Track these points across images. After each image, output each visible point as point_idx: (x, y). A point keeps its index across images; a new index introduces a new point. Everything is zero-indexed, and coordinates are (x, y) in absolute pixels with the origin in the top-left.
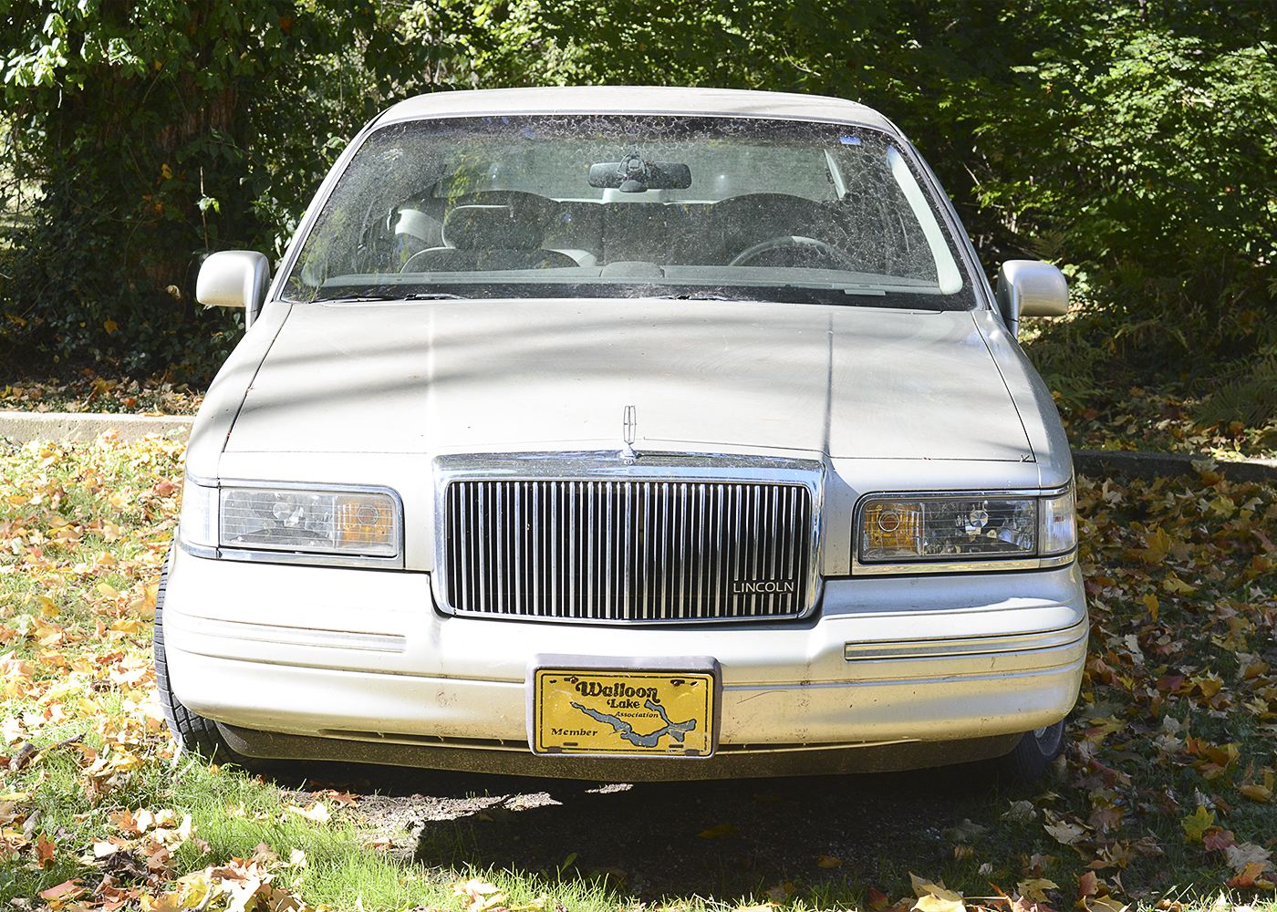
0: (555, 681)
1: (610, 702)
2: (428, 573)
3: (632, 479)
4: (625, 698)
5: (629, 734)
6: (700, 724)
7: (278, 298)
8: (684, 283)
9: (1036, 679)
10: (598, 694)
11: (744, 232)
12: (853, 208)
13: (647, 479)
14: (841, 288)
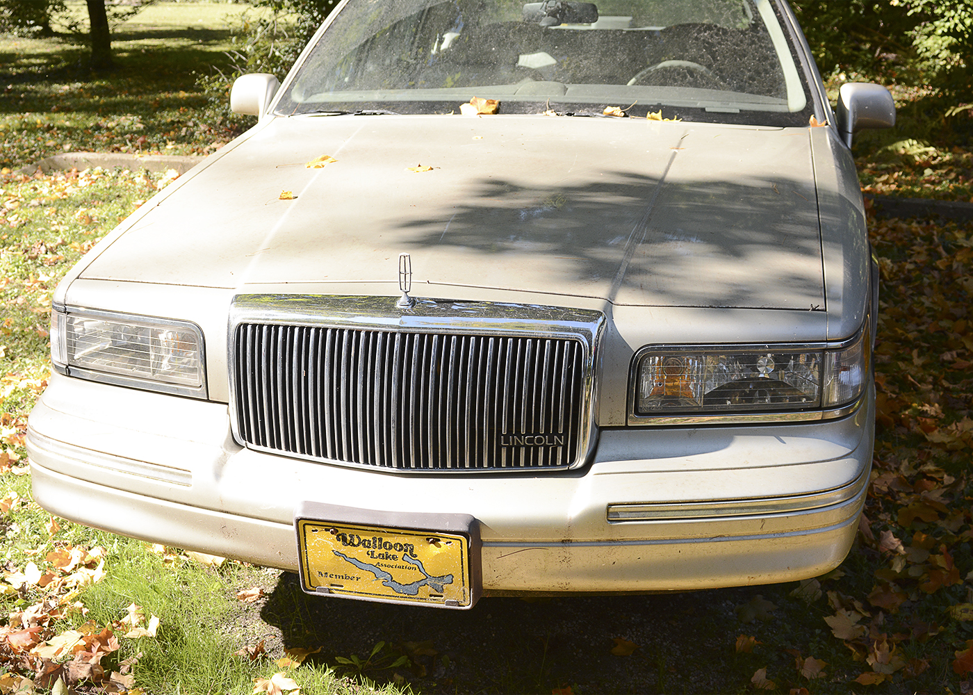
0: (316, 531)
1: (370, 553)
2: (227, 404)
3: (402, 330)
4: (383, 551)
5: (390, 581)
6: (458, 578)
7: (271, 112)
8: (575, 101)
9: (807, 538)
10: (358, 545)
11: (630, 59)
12: (722, 39)
13: (417, 330)
14: (704, 107)
